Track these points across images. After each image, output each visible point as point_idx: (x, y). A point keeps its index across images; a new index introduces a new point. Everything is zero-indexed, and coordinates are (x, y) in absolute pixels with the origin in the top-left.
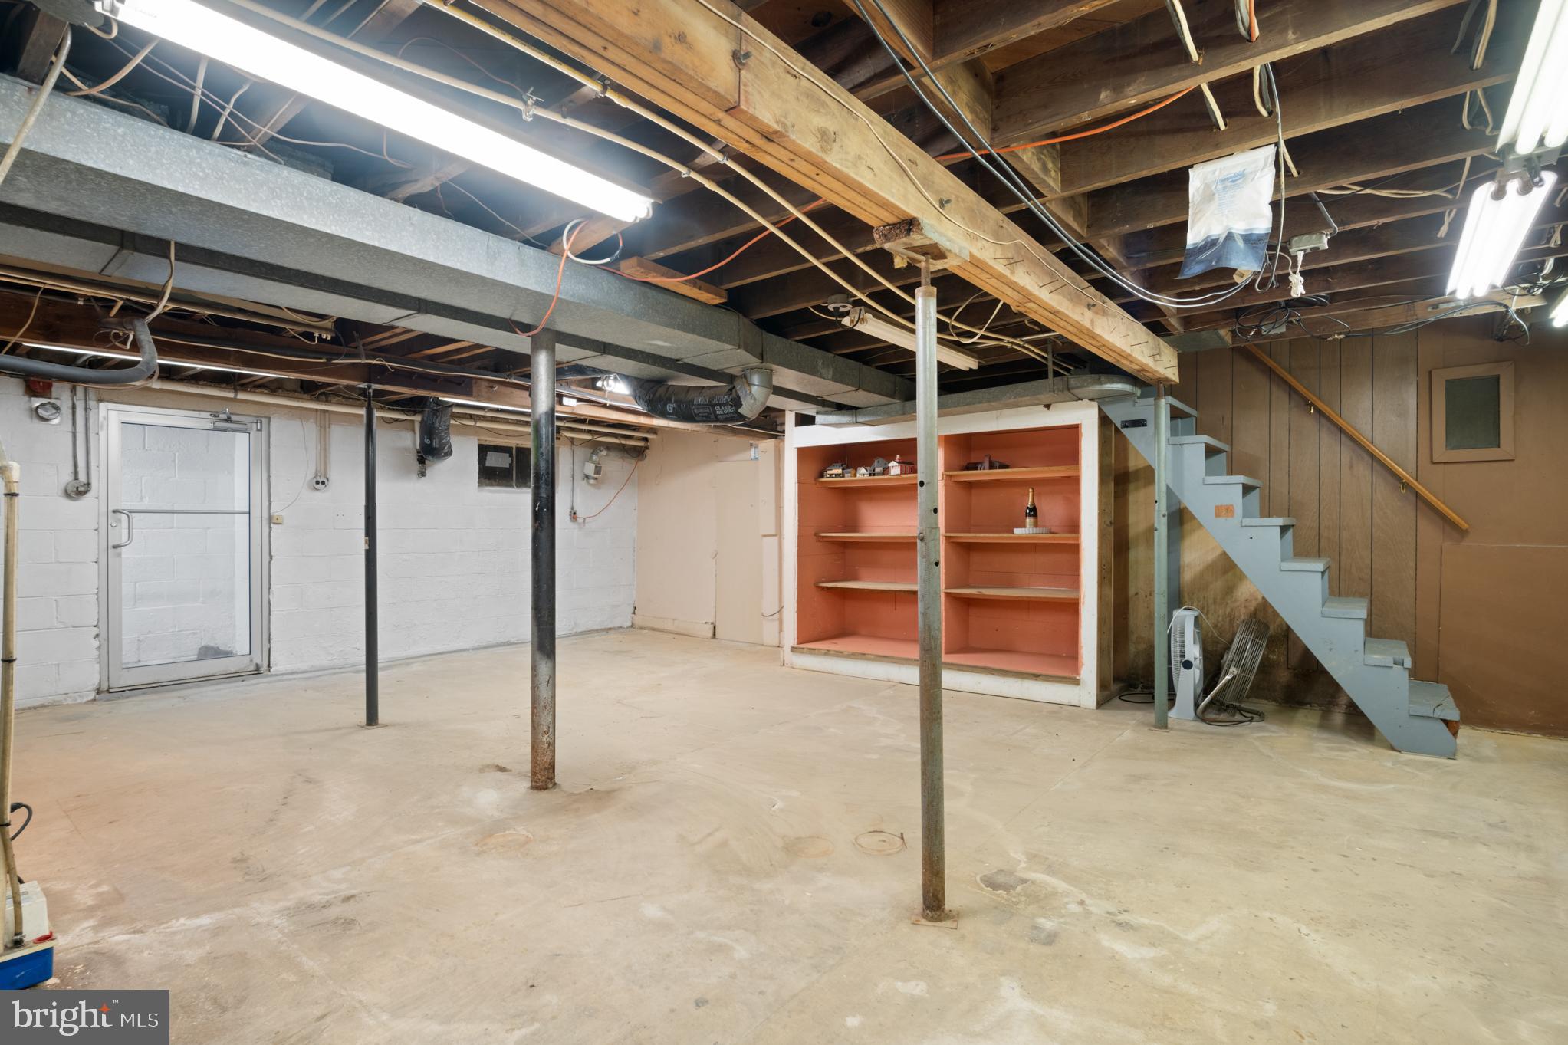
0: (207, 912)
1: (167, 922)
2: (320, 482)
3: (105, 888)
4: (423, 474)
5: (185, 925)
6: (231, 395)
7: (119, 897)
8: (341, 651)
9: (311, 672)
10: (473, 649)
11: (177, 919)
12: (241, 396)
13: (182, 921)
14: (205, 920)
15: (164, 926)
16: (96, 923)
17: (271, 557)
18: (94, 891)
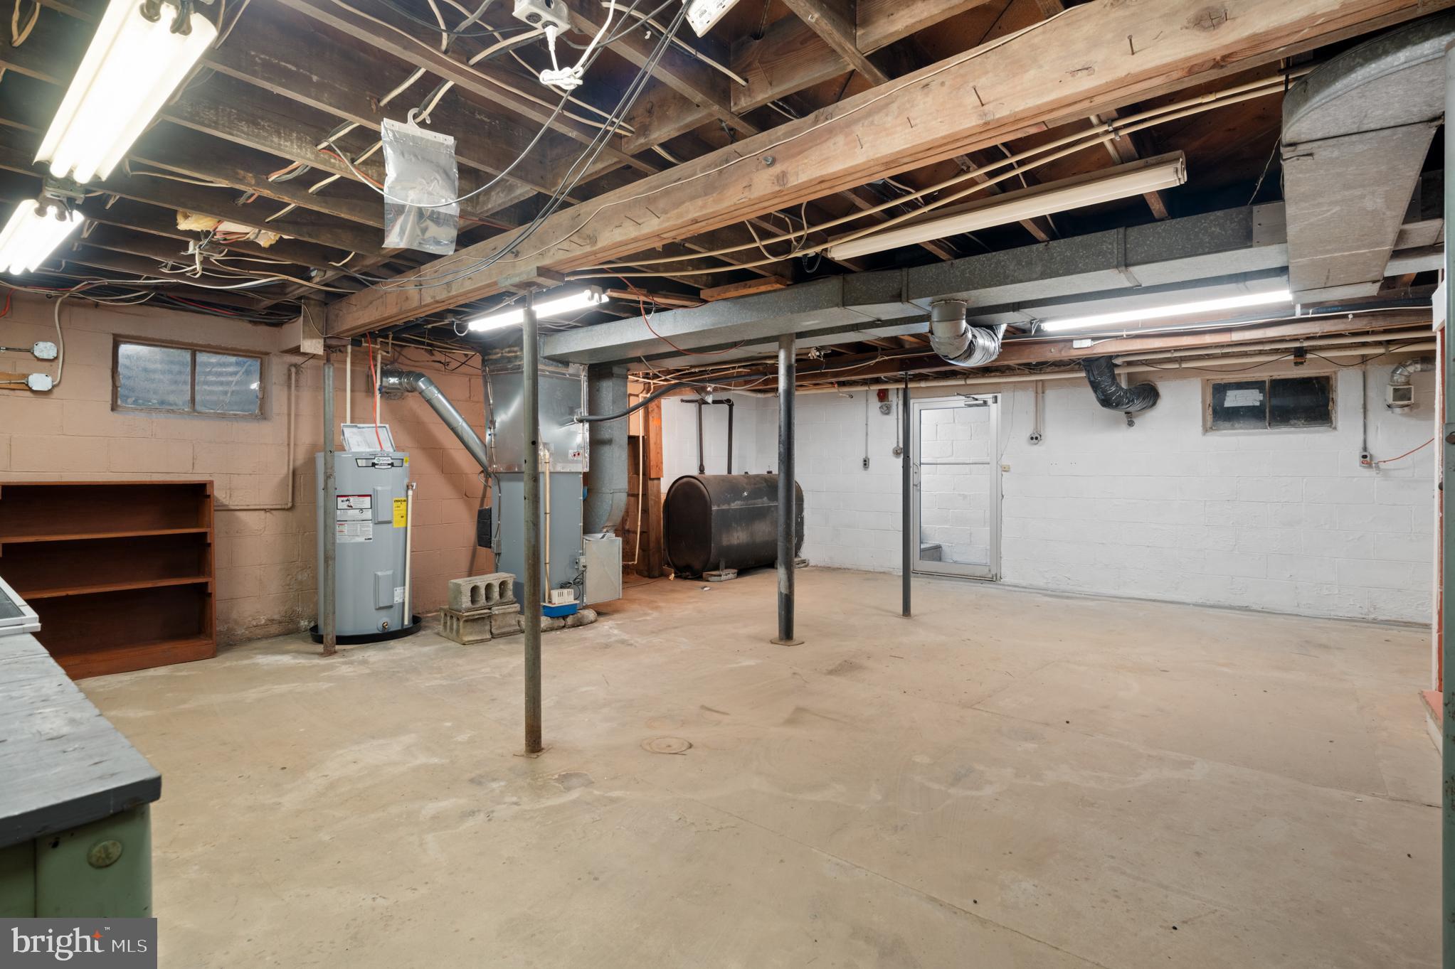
2: (1035, 438)
4: (1131, 424)
6: (962, 382)
8: (1054, 577)
9: (1029, 588)
10: (1194, 605)
12: (969, 382)
17: (1003, 496)
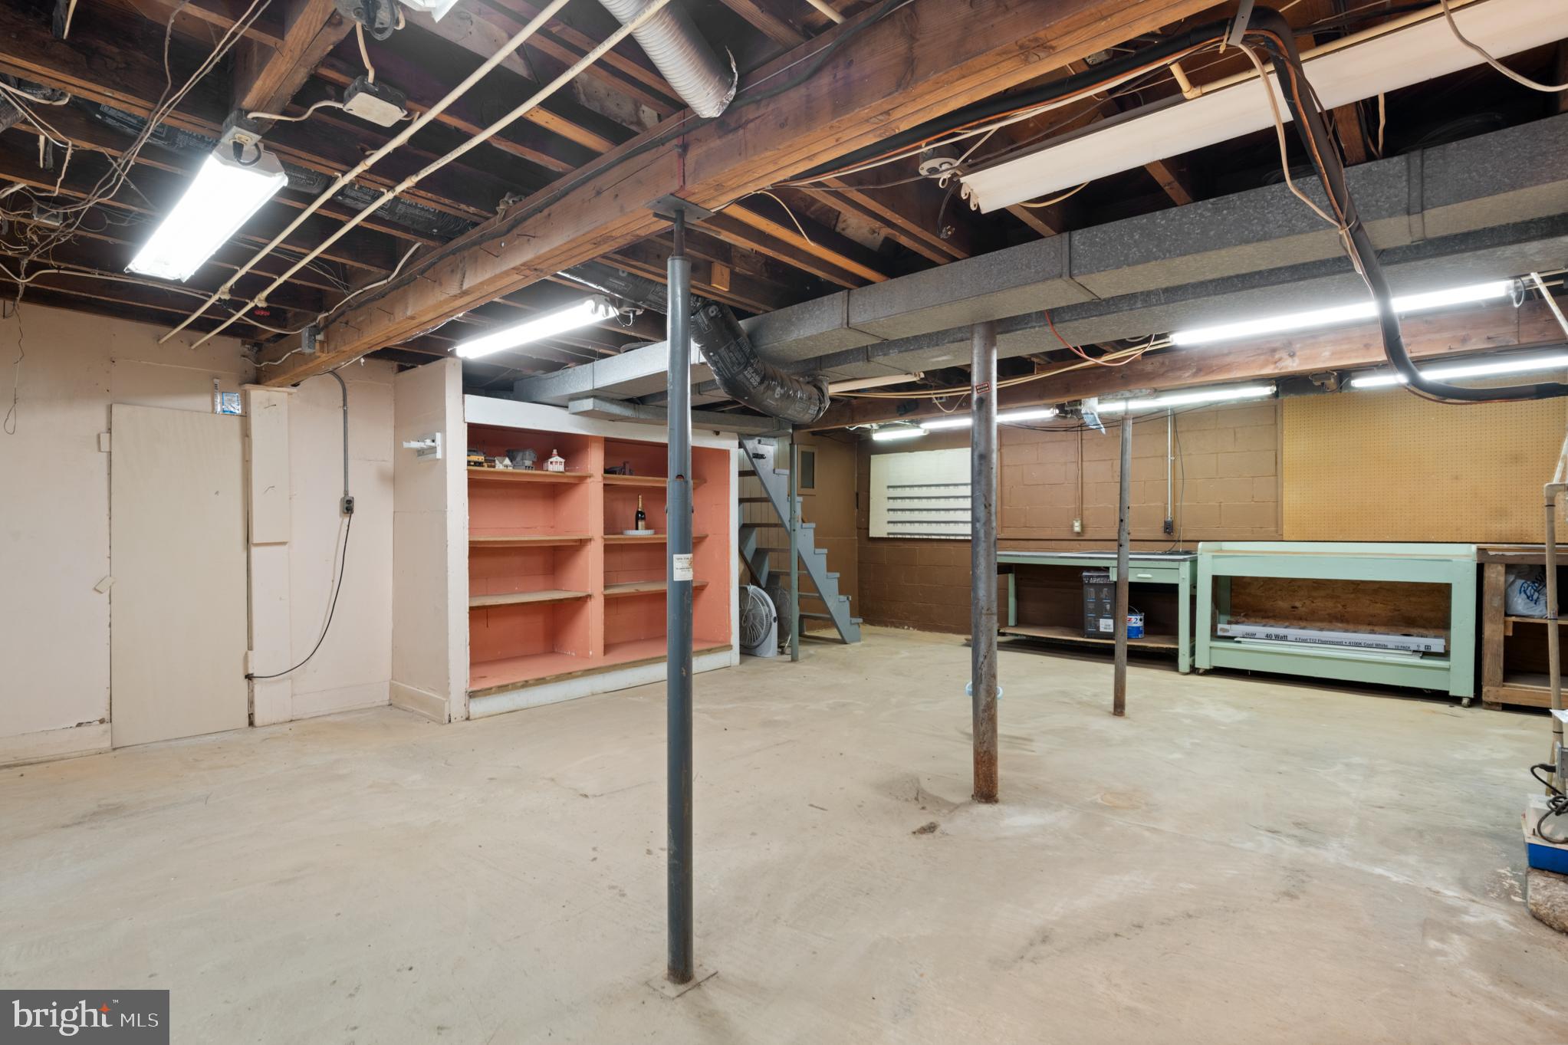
0: (1371, 875)
1: (1407, 884)
3: (1433, 944)
5: (1396, 876)
7: (1427, 926)
11: (1397, 883)
13: (1395, 879)
14: (1379, 871)
15: (1411, 883)
16: (1463, 916)
18: (1445, 947)
